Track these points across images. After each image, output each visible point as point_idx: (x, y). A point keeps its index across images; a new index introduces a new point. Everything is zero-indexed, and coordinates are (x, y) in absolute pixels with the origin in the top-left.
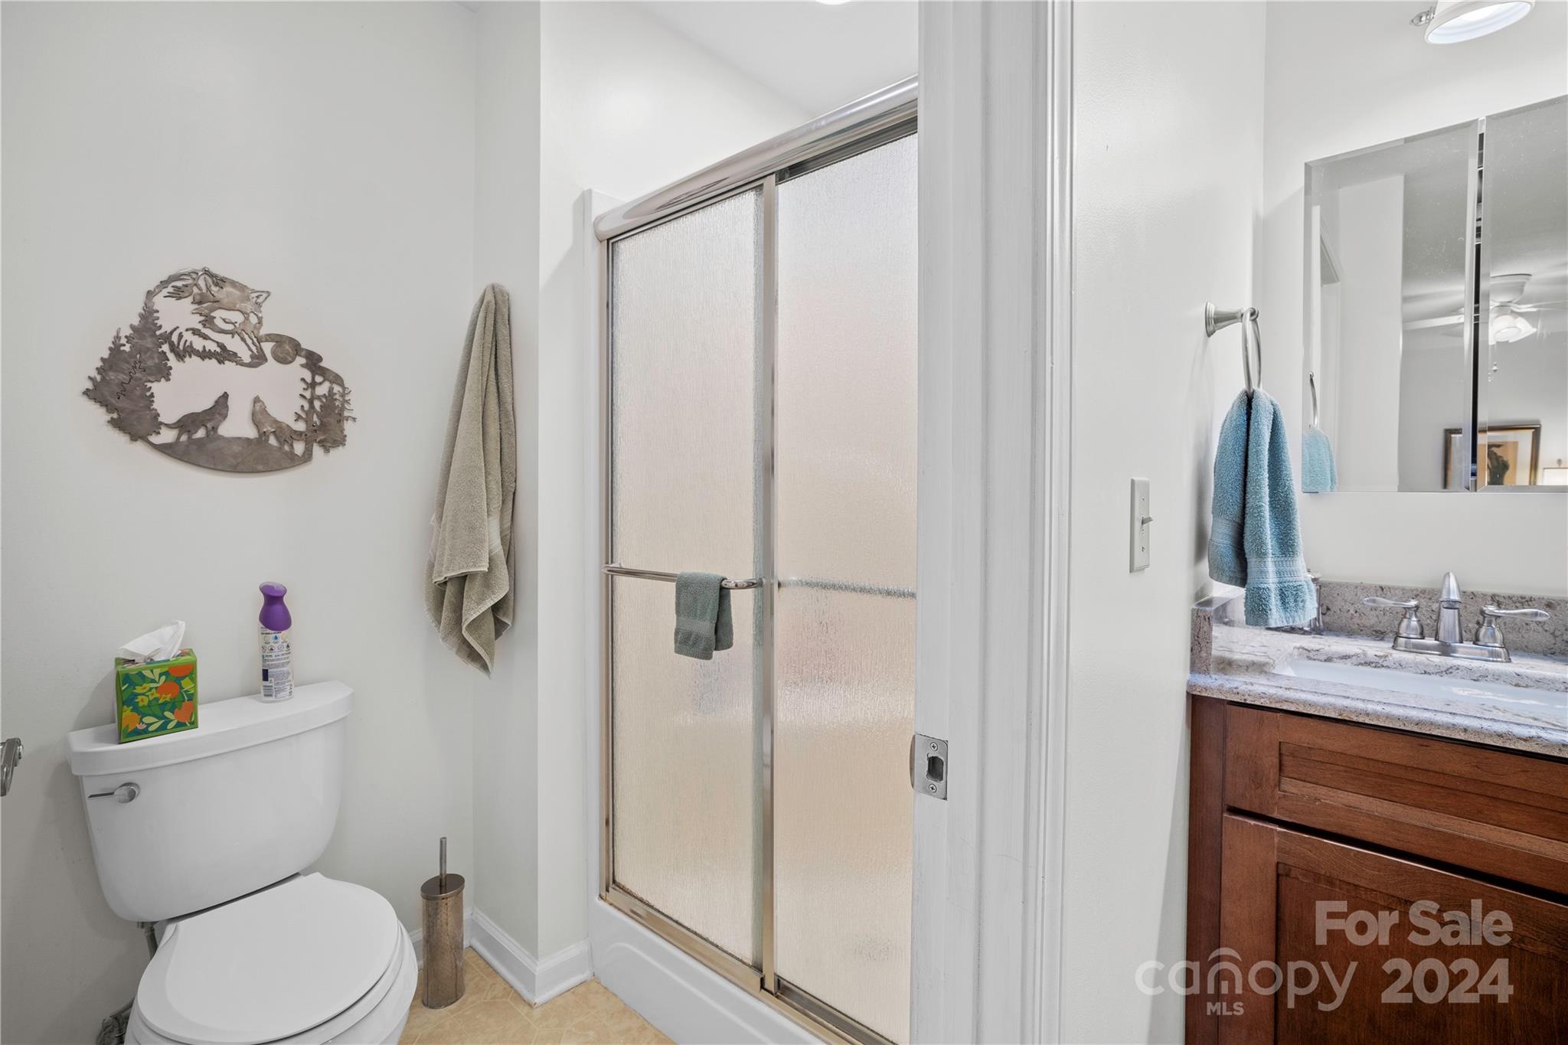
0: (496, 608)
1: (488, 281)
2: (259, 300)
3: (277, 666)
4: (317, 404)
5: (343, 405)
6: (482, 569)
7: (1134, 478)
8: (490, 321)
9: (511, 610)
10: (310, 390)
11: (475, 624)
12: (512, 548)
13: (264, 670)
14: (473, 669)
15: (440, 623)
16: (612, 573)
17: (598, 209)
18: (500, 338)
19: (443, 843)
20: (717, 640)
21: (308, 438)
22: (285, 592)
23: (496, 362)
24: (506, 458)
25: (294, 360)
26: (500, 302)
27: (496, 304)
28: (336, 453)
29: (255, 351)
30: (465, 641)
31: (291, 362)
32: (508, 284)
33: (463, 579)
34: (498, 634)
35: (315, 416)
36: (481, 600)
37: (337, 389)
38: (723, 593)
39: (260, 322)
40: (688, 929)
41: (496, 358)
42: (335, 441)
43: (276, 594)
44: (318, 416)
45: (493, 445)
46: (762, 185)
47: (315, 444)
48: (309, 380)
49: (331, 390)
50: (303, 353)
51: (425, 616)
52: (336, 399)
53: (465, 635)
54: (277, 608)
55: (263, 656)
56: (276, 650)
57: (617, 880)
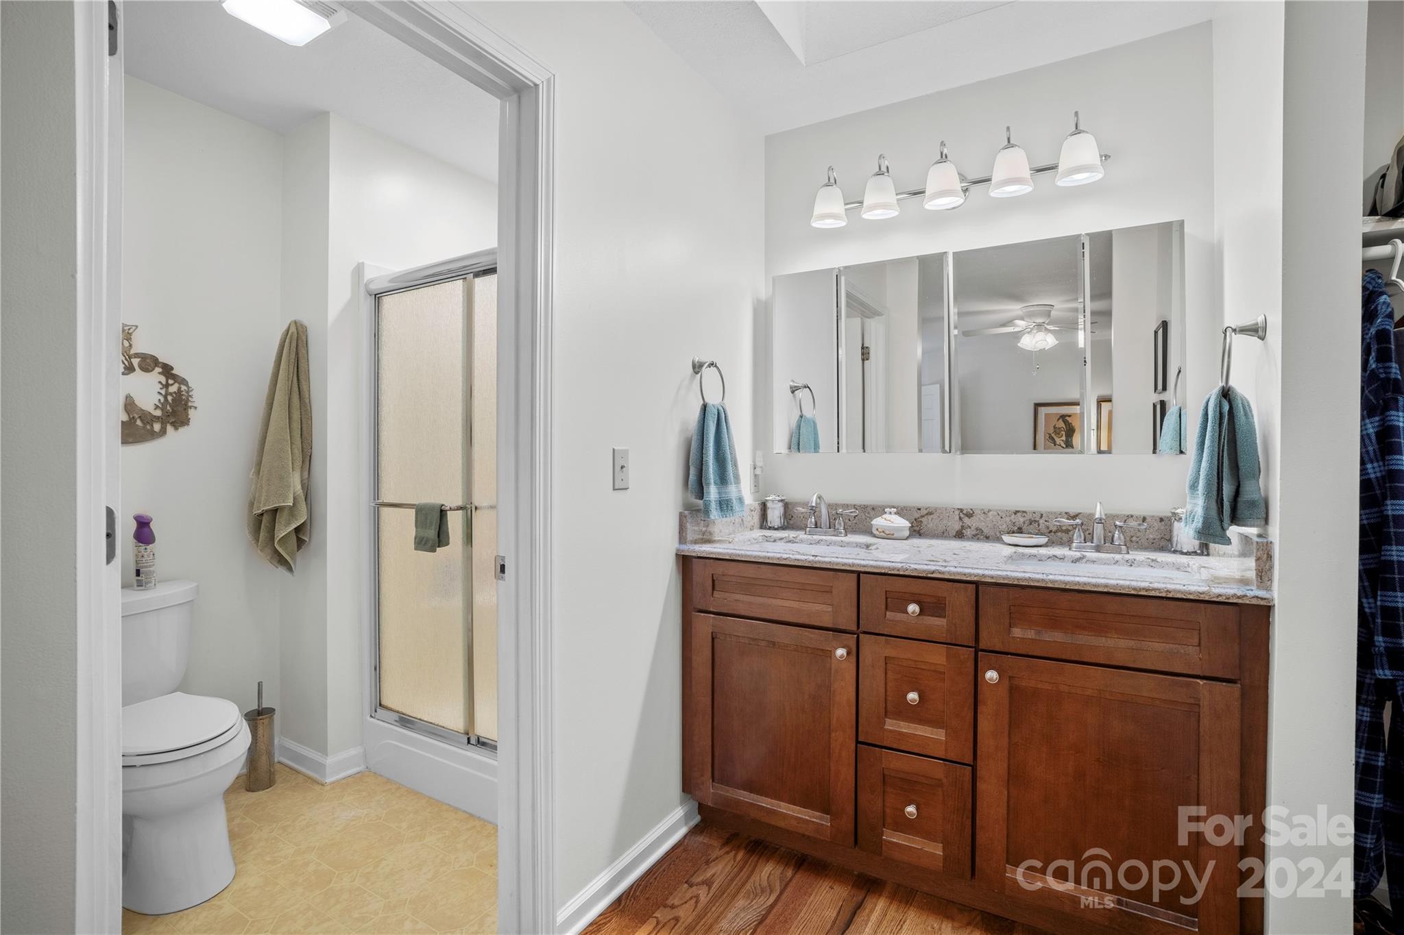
0: (298, 530)
1: (293, 319)
2: (130, 331)
3: (146, 567)
4: (170, 398)
5: (188, 399)
6: (289, 504)
7: (615, 448)
8: (294, 345)
9: (308, 531)
10: (164, 389)
11: (283, 540)
12: (309, 491)
13: (137, 570)
14: (281, 570)
15: (258, 541)
16: (380, 506)
17: (369, 275)
18: (300, 355)
19: (260, 685)
20: (439, 542)
21: (163, 421)
22: (152, 520)
23: (298, 371)
24: (305, 433)
25: (153, 369)
26: (300, 333)
27: (298, 334)
28: (183, 430)
29: (127, 364)
30: (276, 551)
31: (151, 371)
32: (305, 320)
33: (275, 511)
34: (299, 546)
35: (168, 406)
36: (288, 524)
37: (183, 388)
38: (442, 513)
39: (131, 345)
40: (427, 722)
41: (298, 368)
42: (183, 422)
43: (146, 521)
44: (170, 406)
45: (296, 426)
46: (465, 278)
47: (168, 424)
48: (164, 382)
49: (179, 389)
50: (160, 365)
51: (247, 535)
52: (183, 395)
53: (276, 547)
54: (146, 530)
55: (136, 561)
56: (146, 556)
57: (382, 703)
